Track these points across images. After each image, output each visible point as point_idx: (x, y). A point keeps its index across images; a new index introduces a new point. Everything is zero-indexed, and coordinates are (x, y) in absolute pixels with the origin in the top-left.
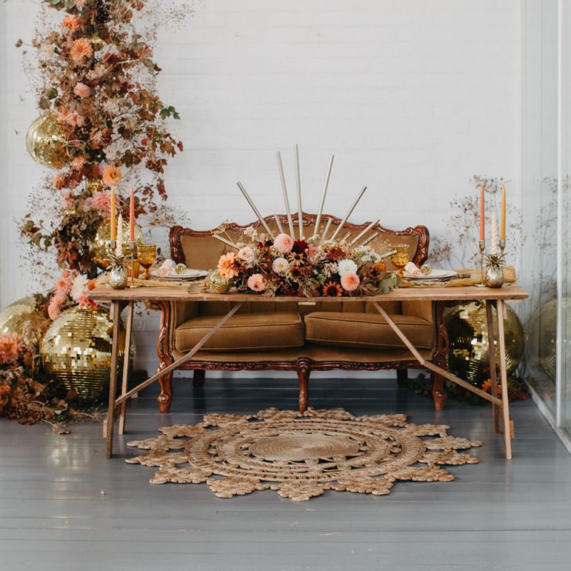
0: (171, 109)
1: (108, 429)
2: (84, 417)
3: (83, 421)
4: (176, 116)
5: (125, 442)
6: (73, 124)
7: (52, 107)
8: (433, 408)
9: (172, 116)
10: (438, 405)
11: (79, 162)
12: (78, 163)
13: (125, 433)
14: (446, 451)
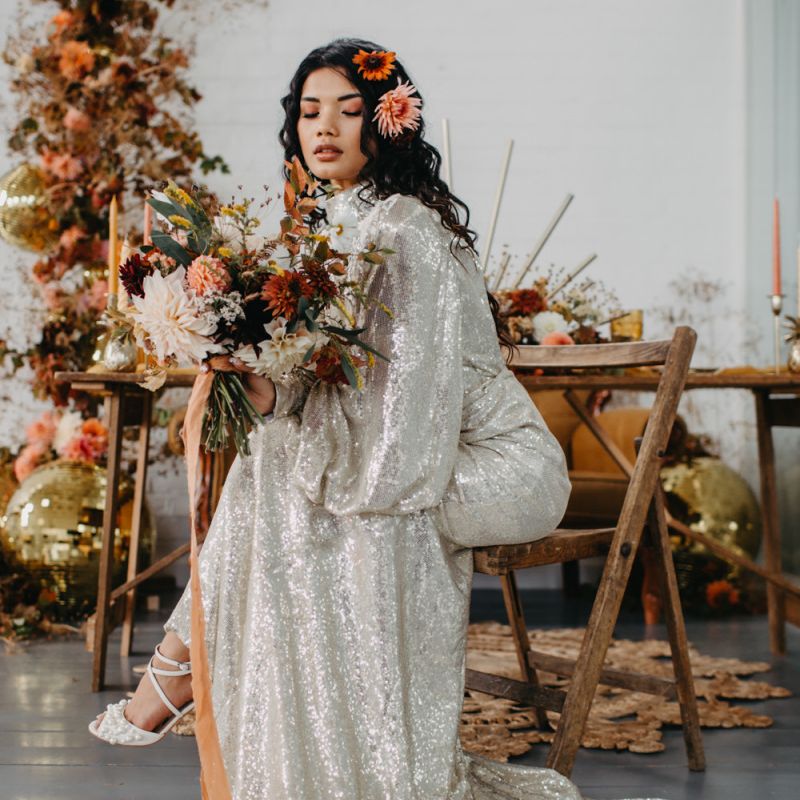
0: (218, 159)
1: (96, 636)
2: (65, 633)
3: (63, 638)
4: (225, 169)
5: (132, 666)
6: (61, 175)
7: (31, 151)
8: (642, 621)
9: (218, 171)
10: (649, 616)
11: (71, 235)
12: (69, 239)
13: (131, 653)
14: (719, 677)
